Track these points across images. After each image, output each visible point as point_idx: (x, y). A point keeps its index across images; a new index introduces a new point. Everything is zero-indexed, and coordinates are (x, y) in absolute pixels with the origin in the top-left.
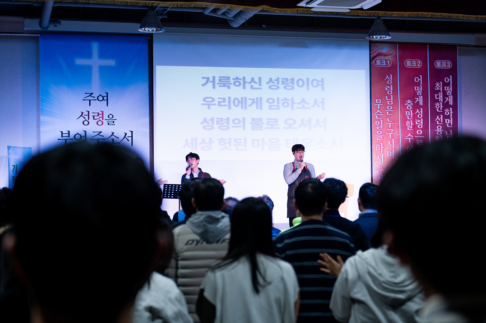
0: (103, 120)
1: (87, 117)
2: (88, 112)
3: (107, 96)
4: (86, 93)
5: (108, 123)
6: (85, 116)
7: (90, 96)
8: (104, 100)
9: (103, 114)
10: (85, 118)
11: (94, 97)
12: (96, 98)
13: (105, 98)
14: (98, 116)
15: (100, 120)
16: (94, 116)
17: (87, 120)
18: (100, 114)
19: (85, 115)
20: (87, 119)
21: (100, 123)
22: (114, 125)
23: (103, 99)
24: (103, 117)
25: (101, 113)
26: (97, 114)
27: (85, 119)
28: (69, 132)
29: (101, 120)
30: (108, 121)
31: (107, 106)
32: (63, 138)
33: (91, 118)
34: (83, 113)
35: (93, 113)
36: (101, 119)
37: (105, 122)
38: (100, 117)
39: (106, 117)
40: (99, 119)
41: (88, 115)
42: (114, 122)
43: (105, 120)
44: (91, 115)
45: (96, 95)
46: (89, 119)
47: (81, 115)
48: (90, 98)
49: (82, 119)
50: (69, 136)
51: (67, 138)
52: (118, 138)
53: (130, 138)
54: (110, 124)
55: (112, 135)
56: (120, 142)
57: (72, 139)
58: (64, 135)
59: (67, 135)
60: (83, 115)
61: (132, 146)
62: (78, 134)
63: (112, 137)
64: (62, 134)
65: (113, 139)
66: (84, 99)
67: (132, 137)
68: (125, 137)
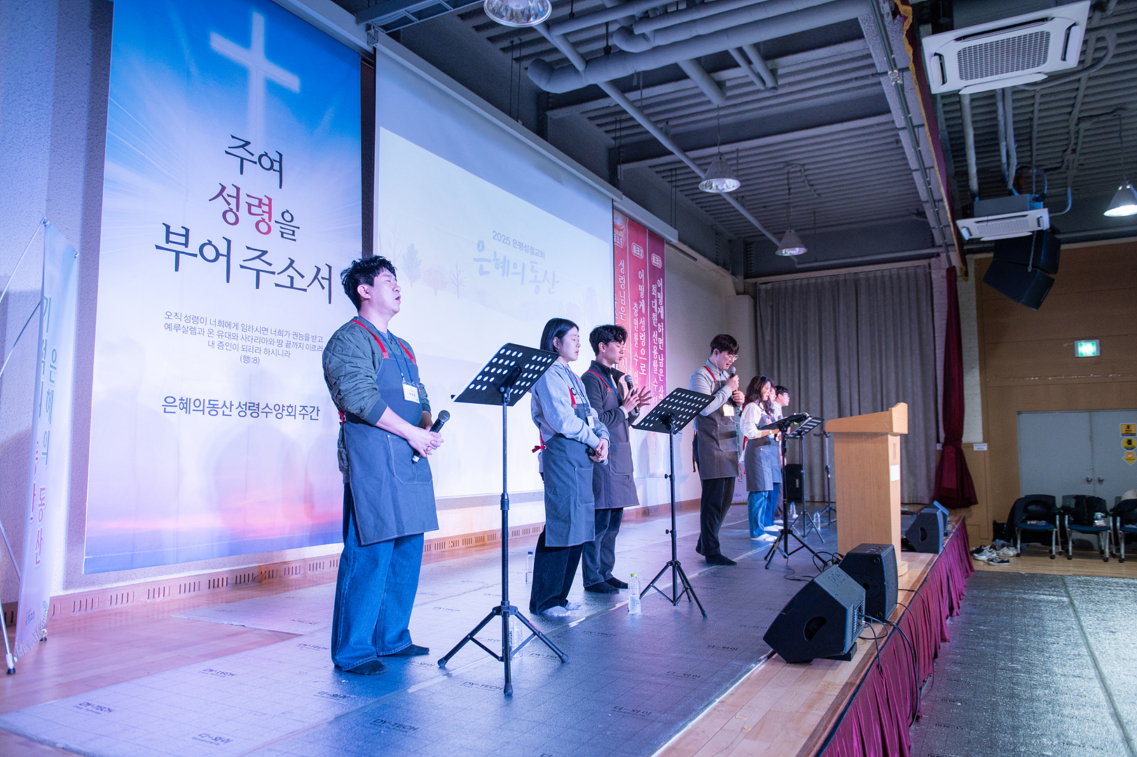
0: (270, 221)
1: (233, 201)
2: (238, 189)
3: (281, 163)
4: (232, 137)
5: (282, 233)
6: (229, 199)
7: (242, 146)
8: (274, 170)
9: (270, 206)
10: (229, 204)
11: (253, 155)
12: (255, 159)
13: (276, 166)
14: (260, 206)
15: (263, 220)
16: (250, 205)
17: (235, 210)
18: (264, 204)
19: (229, 196)
20: (233, 207)
21: (263, 227)
22: (295, 240)
23: (271, 168)
24: (270, 213)
25: (265, 201)
26: (256, 202)
27: (230, 206)
28: (187, 230)
29: (267, 220)
30: (281, 227)
31: (281, 187)
32: (170, 246)
33: (244, 207)
34: (223, 188)
35: (248, 196)
36: (266, 216)
37: (276, 229)
38: (263, 212)
39: (276, 216)
40: (262, 217)
41: (238, 197)
42: (294, 231)
43: (276, 222)
44: (243, 199)
45: (255, 149)
46: (238, 211)
47: (220, 194)
48: (242, 153)
49: (221, 205)
50: (186, 245)
51: (181, 248)
52: (303, 277)
53: (326, 283)
54: (285, 235)
55: (290, 265)
56: (306, 288)
57: (196, 255)
58: (172, 238)
59: (182, 240)
60: (225, 194)
61: (330, 303)
62: (210, 243)
63: (291, 272)
64: (168, 232)
65: (292, 278)
66: (229, 150)
67: (330, 280)
68: (316, 277)
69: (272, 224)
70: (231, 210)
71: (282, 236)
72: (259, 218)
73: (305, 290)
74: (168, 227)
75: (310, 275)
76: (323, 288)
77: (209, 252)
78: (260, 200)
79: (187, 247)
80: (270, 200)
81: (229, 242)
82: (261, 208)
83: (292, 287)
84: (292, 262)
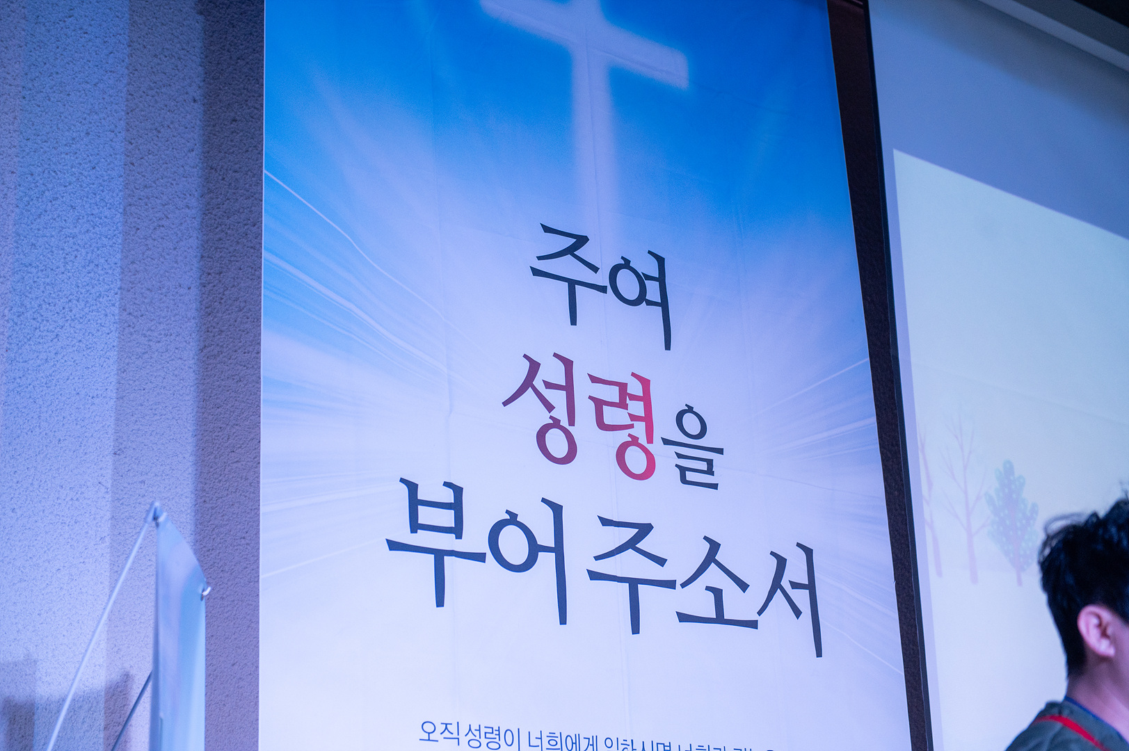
0: (650, 440)
1: (559, 401)
2: (568, 364)
3: (661, 280)
4: (547, 229)
5: (683, 470)
6: (549, 394)
7: (570, 251)
8: (649, 303)
9: (646, 399)
10: (550, 407)
11: (595, 269)
12: (602, 279)
13: (654, 291)
14: (622, 405)
15: (634, 441)
16: (599, 404)
17: (565, 423)
18: (633, 398)
19: (548, 385)
20: (561, 413)
21: (636, 461)
22: (716, 487)
23: (642, 297)
24: (648, 419)
25: (635, 388)
26: (612, 394)
27: (553, 414)
28: (458, 491)
29: (643, 440)
30: (679, 456)
31: (668, 347)
32: (422, 538)
33: (585, 410)
34: (534, 367)
35: (594, 380)
36: (639, 430)
37: (666, 459)
38: (633, 417)
39: (665, 426)
40: (630, 431)
41: (569, 388)
42: (710, 464)
43: (665, 442)
44: (583, 390)
45: (602, 253)
46: (572, 423)
47: (528, 383)
48: (568, 267)
49: (530, 412)
50: (457, 531)
51: (445, 542)
52: (743, 586)
53: (801, 598)
54: (690, 476)
55: (710, 558)
56: (753, 616)
57: (480, 557)
58: (425, 515)
59: (447, 517)
60: (538, 383)
61: (819, 654)
62: (512, 519)
63: (713, 576)
64: (415, 503)
65: (718, 593)
66: (543, 266)
67: (811, 587)
68: (776, 585)
69: (656, 448)
70: (556, 423)
71: (684, 480)
72: (623, 436)
73: (753, 624)
74: (412, 488)
75: (760, 583)
76: (798, 613)
77: (513, 545)
78: (623, 387)
79: (459, 536)
80: (645, 383)
81: (557, 510)
82: (625, 407)
83: (720, 619)
84: (714, 546)
